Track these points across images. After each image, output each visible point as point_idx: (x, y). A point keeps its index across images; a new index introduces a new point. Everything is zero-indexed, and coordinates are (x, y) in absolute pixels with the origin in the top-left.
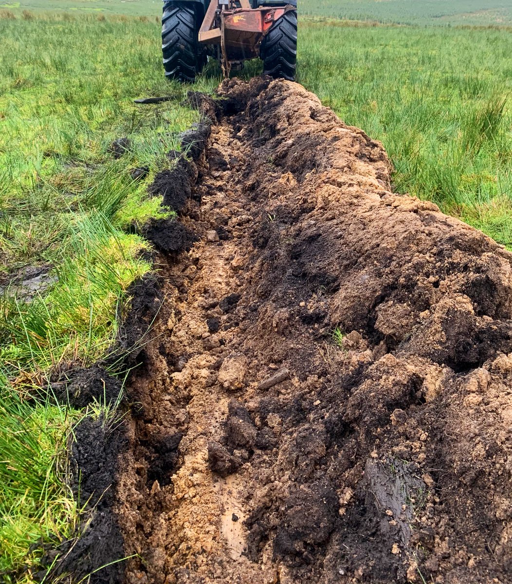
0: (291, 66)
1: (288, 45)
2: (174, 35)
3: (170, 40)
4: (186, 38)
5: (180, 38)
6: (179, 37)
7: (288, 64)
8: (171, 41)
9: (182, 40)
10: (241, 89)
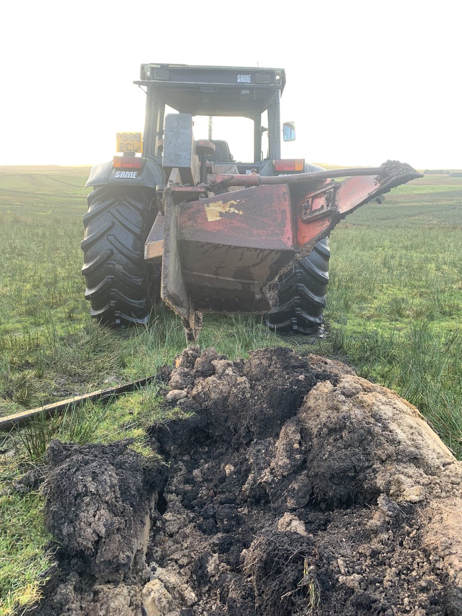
0: (317, 299)
1: (314, 262)
2: (103, 247)
3: (97, 254)
4: (124, 251)
5: (115, 251)
6: (112, 251)
7: (311, 295)
8: (99, 257)
9: (119, 255)
10: (225, 389)
